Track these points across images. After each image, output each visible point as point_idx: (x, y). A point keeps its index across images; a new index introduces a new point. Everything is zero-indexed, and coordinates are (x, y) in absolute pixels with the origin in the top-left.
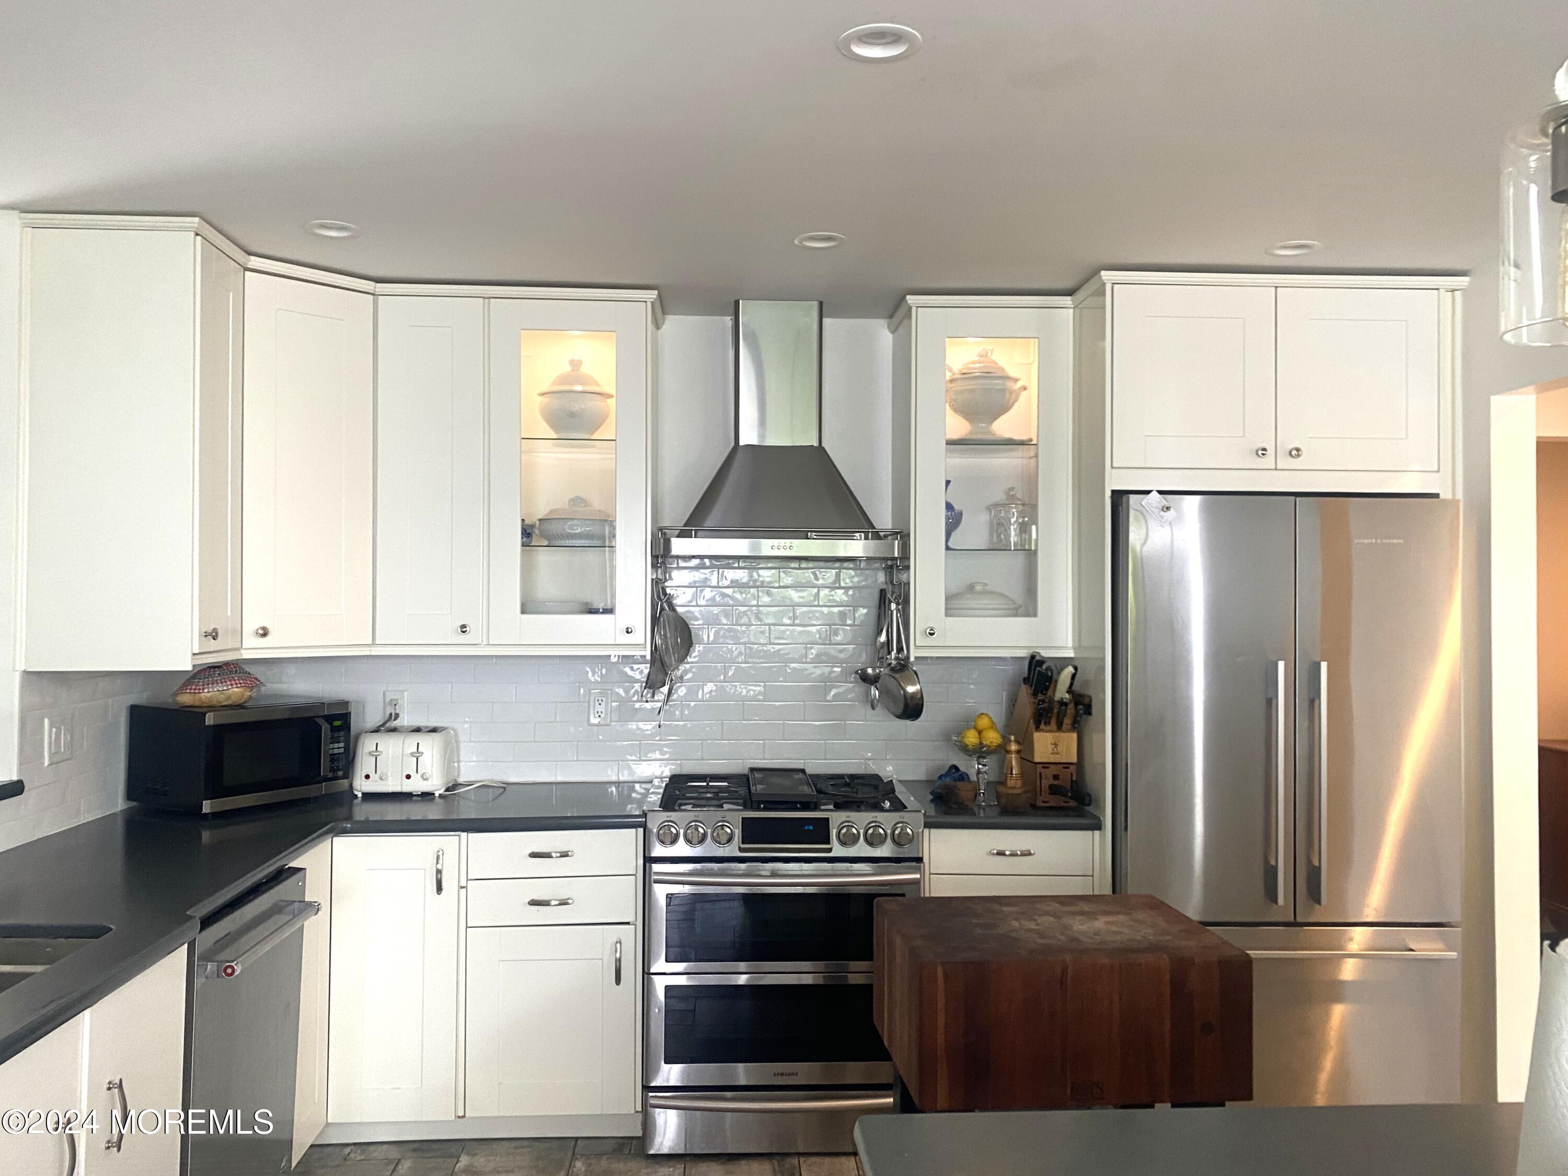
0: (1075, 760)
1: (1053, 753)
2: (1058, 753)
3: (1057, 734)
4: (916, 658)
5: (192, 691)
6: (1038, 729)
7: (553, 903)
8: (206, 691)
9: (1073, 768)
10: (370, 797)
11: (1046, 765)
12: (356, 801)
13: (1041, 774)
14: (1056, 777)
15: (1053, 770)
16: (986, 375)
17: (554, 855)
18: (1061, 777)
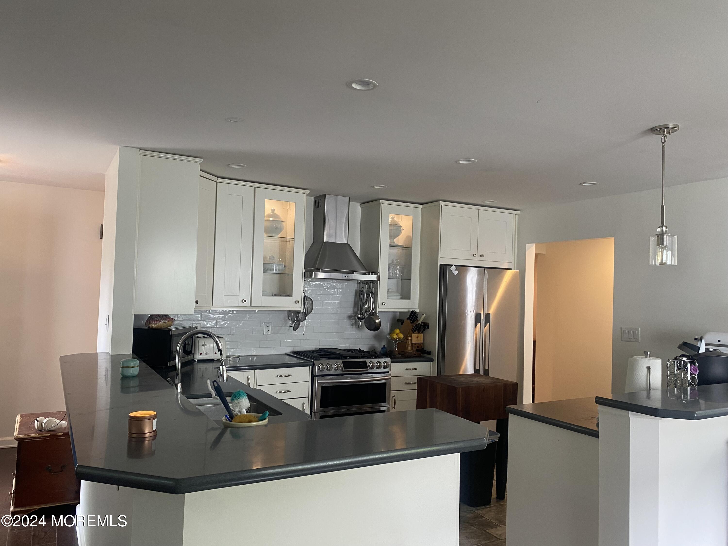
0: (422, 342)
1: (417, 340)
2: (418, 340)
3: (418, 334)
4: (379, 312)
5: (155, 323)
6: (413, 333)
7: (283, 392)
8: (160, 322)
9: (422, 344)
10: (200, 361)
11: (415, 344)
12: (195, 363)
13: (414, 346)
14: (418, 347)
15: (417, 345)
16: (396, 225)
17: (283, 376)
18: (419, 347)
